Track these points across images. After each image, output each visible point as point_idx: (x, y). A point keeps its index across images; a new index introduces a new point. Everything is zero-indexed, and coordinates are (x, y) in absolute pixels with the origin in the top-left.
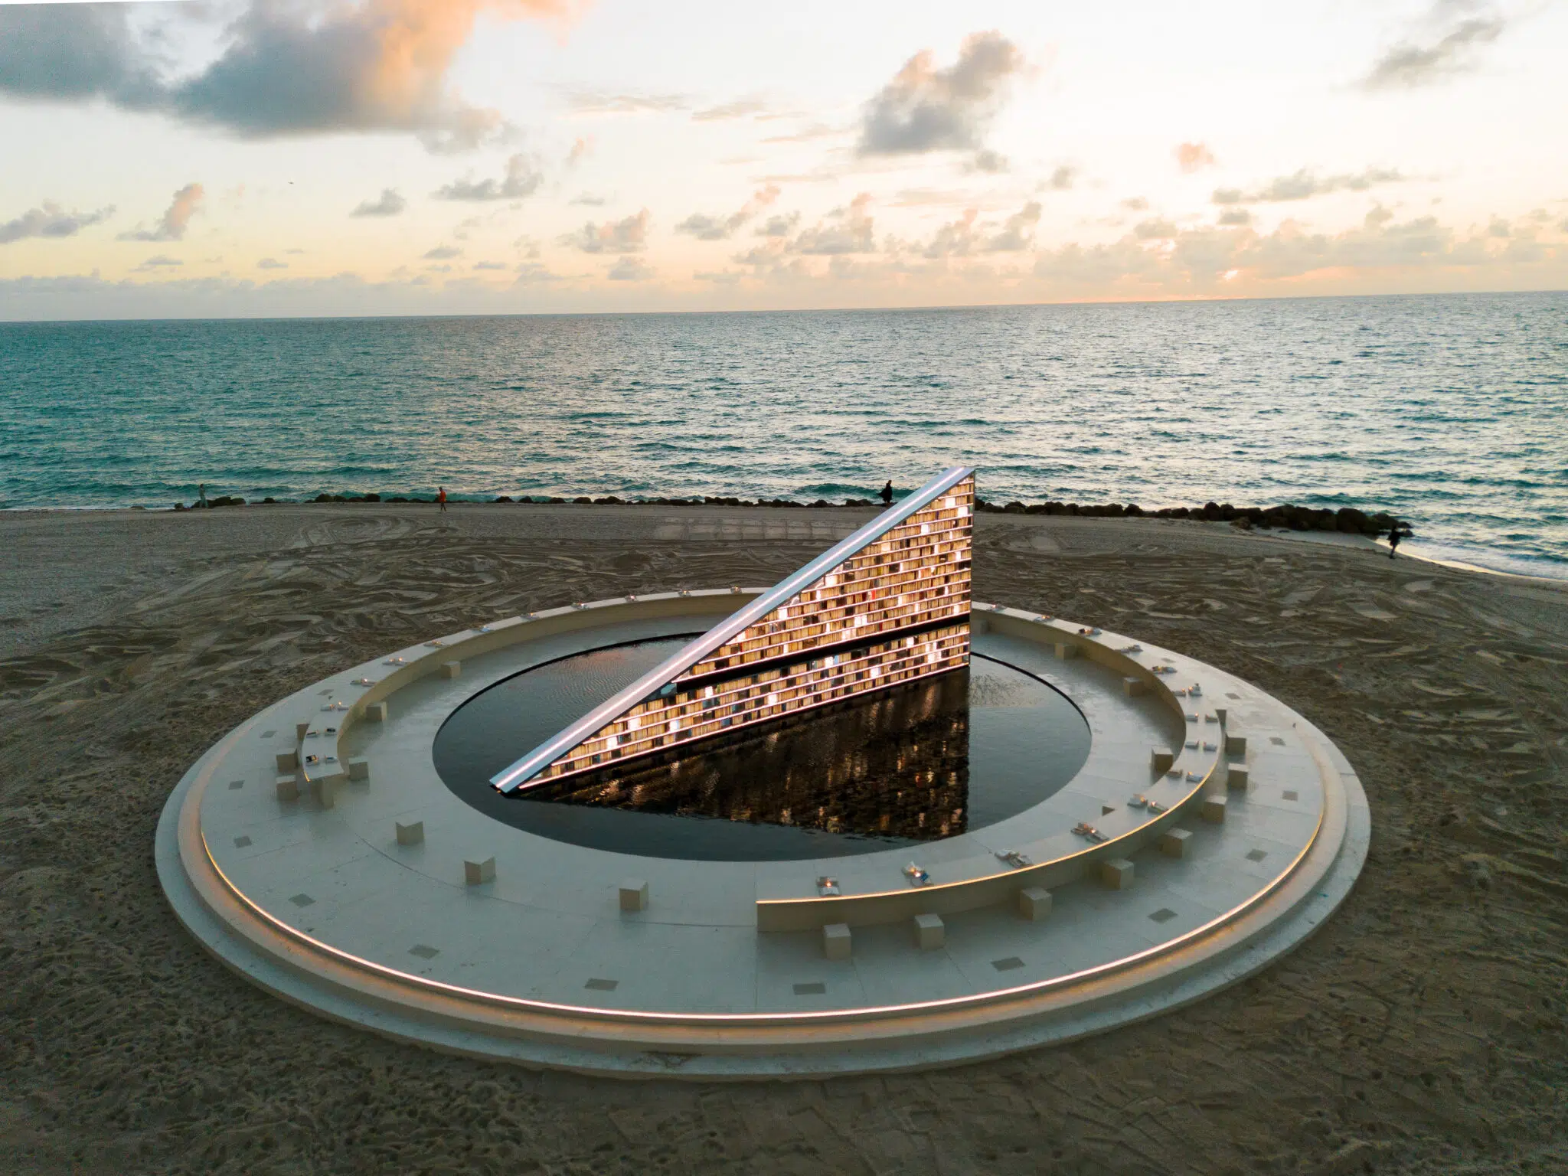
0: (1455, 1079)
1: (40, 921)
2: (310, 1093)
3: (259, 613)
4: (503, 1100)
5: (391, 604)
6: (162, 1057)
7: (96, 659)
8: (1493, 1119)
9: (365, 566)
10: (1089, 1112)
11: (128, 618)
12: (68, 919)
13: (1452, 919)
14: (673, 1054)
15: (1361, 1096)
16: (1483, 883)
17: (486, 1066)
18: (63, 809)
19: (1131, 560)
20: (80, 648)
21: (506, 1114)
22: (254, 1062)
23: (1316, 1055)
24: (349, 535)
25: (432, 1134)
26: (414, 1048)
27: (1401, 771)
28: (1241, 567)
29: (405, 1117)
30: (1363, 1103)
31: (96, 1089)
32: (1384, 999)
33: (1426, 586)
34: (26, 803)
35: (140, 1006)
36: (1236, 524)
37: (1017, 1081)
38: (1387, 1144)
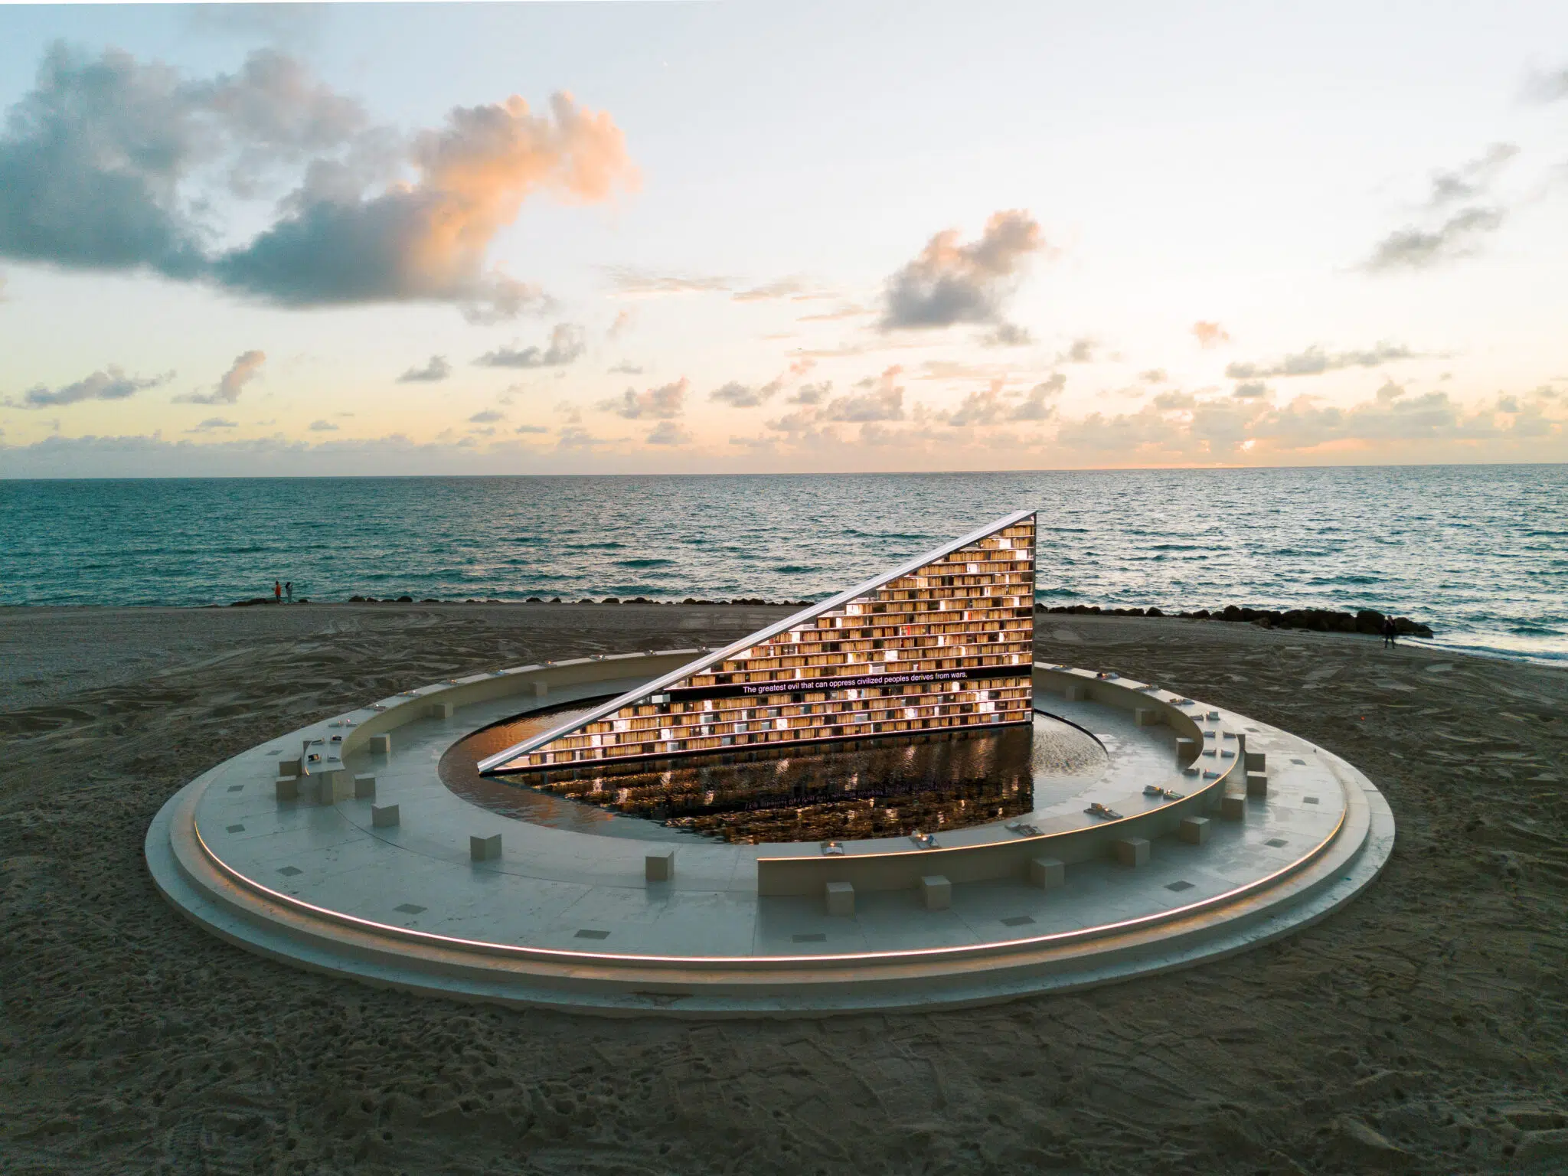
0: (1490, 1023)
1: (19, 896)
2: (277, 1026)
3: (283, 678)
4: (480, 1030)
5: (414, 672)
6: (127, 999)
7: (112, 710)
8: (1532, 1056)
9: (391, 646)
10: (1100, 1044)
11: (150, 682)
12: (48, 894)
13: (1482, 900)
14: (662, 995)
15: (1390, 1035)
16: (1512, 872)
17: (465, 1005)
18: (60, 813)
19: (1152, 649)
20: (96, 702)
21: (481, 1040)
22: (222, 1002)
23: (1343, 1002)
24: (380, 625)
25: (403, 1058)
26: (392, 992)
27: (1426, 792)
28: (1262, 653)
29: (376, 1044)
30: (1392, 1041)
31: (53, 1026)
32: (1412, 960)
33: (1448, 668)
34: (22, 810)
35: (110, 960)
36: (1257, 623)
37: (1023, 1020)
38: (1419, 1073)
